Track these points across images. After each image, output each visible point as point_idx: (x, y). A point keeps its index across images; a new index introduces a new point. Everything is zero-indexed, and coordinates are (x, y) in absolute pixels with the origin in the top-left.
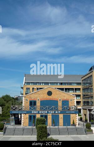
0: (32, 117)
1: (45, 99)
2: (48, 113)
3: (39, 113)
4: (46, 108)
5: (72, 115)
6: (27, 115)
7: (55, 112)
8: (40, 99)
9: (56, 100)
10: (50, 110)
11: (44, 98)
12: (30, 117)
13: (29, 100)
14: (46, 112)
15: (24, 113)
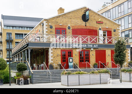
1: (79, 28)
6: (59, 51)
8: (72, 26)
9: (94, 29)
11: (78, 25)
13: (54, 27)
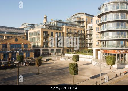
3: (10, 52)
7: (21, 51)
8: (10, 43)
9: (20, 44)
14: (15, 51)
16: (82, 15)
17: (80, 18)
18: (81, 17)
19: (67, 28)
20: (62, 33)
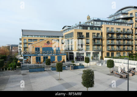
0: (38, 58)
1: (45, 47)
2: (48, 55)
3: (42, 55)
4: (47, 52)
5: (63, 56)
6: (35, 57)
7: (52, 55)
10: (50, 53)
12: (37, 58)
13: (35, 47)
14: (47, 55)
15: (32, 56)
16: (130, 9)
17: (127, 14)
18: (128, 12)
19: (107, 28)
20: (100, 34)
